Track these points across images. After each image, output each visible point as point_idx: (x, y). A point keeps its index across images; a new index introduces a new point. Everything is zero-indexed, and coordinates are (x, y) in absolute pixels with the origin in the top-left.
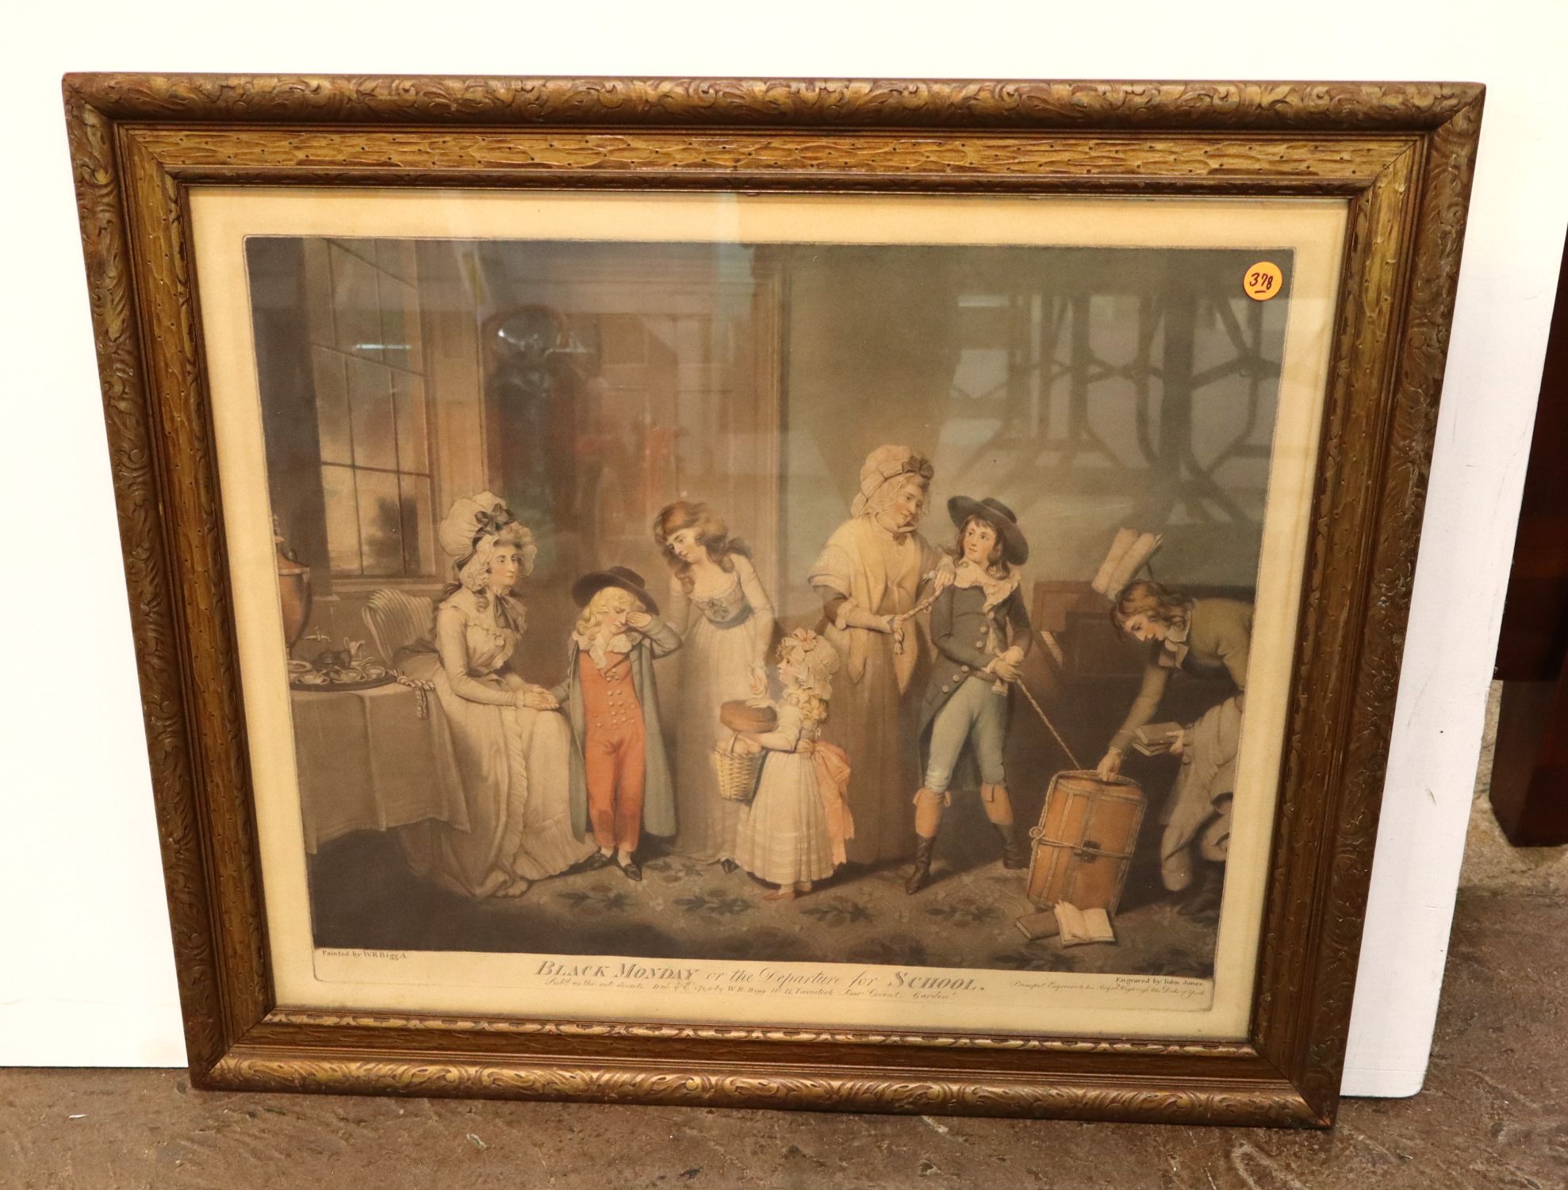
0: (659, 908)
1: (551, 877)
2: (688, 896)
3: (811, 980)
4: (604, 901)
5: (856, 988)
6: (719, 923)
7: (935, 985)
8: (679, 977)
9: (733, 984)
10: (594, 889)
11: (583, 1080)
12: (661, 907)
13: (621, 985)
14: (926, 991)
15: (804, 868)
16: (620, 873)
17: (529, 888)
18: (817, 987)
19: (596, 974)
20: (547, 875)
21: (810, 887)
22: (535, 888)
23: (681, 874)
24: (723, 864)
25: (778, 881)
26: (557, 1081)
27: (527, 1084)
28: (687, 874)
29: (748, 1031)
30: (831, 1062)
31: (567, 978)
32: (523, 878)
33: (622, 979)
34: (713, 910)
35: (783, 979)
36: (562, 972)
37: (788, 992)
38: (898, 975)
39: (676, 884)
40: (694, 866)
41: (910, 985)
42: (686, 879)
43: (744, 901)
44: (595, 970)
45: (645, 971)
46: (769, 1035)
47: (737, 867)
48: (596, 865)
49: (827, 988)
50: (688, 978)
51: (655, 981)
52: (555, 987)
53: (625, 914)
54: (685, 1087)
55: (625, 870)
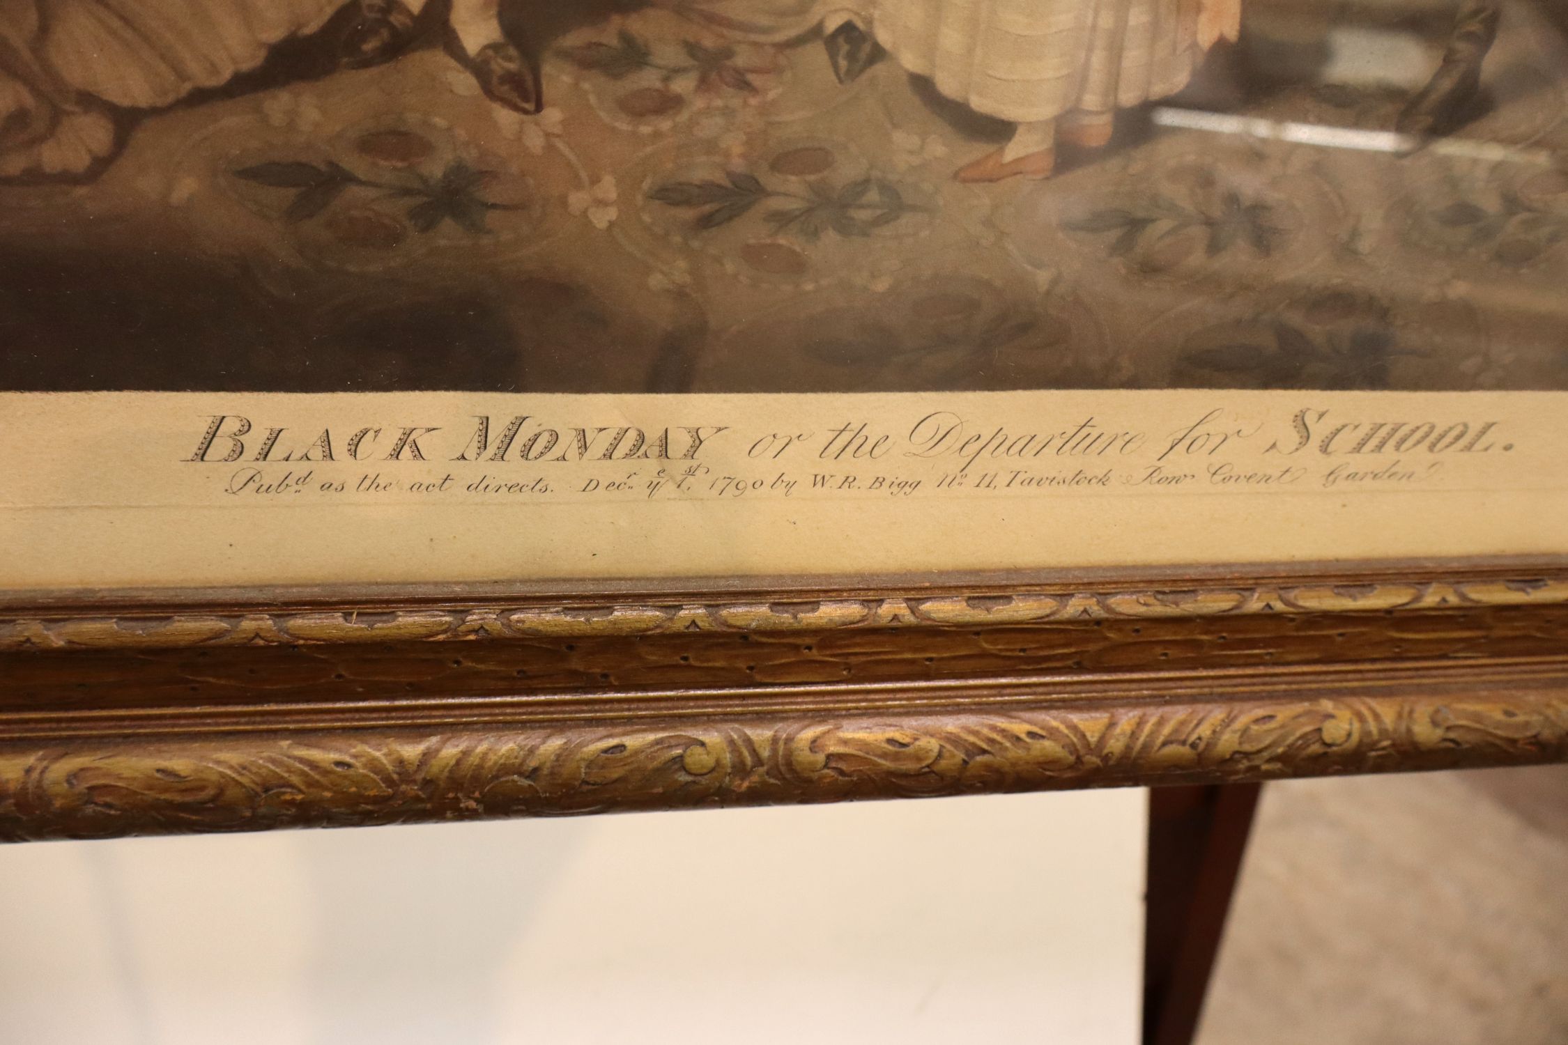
0: (602, 219)
1: (200, 97)
2: (702, 171)
3: (1058, 442)
4: (407, 192)
5: (1178, 462)
6: (797, 266)
7: (1392, 443)
8: (664, 452)
9: (828, 466)
10: (369, 145)
11: (374, 766)
12: (612, 213)
13: (481, 485)
14: (1366, 461)
15: (1098, 59)
16: (464, 83)
17: (120, 144)
18: (1069, 463)
19: (396, 454)
20: (187, 87)
21: (1109, 130)
22: (142, 136)
23: (683, 85)
24: (831, 42)
25: (1008, 112)
26: (295, 779)
27: (203, 796)
28: (704, 84)
29: (865, 602)
30: (1080, 668)
31: (300, 469)
32: (89, 100)
33: (482, 467)
34: (782, 219)
35: (975, 447)
36: (278, 452)
37: (986, 482)
38: (1300, 421)
39: (665, 125)
40: (728, 53)
41: (1324, 449)
42: (699, 103)
43: (885, 188)
44: (389, 440)
45: (555, 437)
46: (927, 606)
47: (878, 54)
48: (369, 46)
49: (1095, 465)
50: (691, 453)
51: (592, 466)
52: (263, 498)
53: (486, 241)
54: (684, 768)
55: (478, 68)
